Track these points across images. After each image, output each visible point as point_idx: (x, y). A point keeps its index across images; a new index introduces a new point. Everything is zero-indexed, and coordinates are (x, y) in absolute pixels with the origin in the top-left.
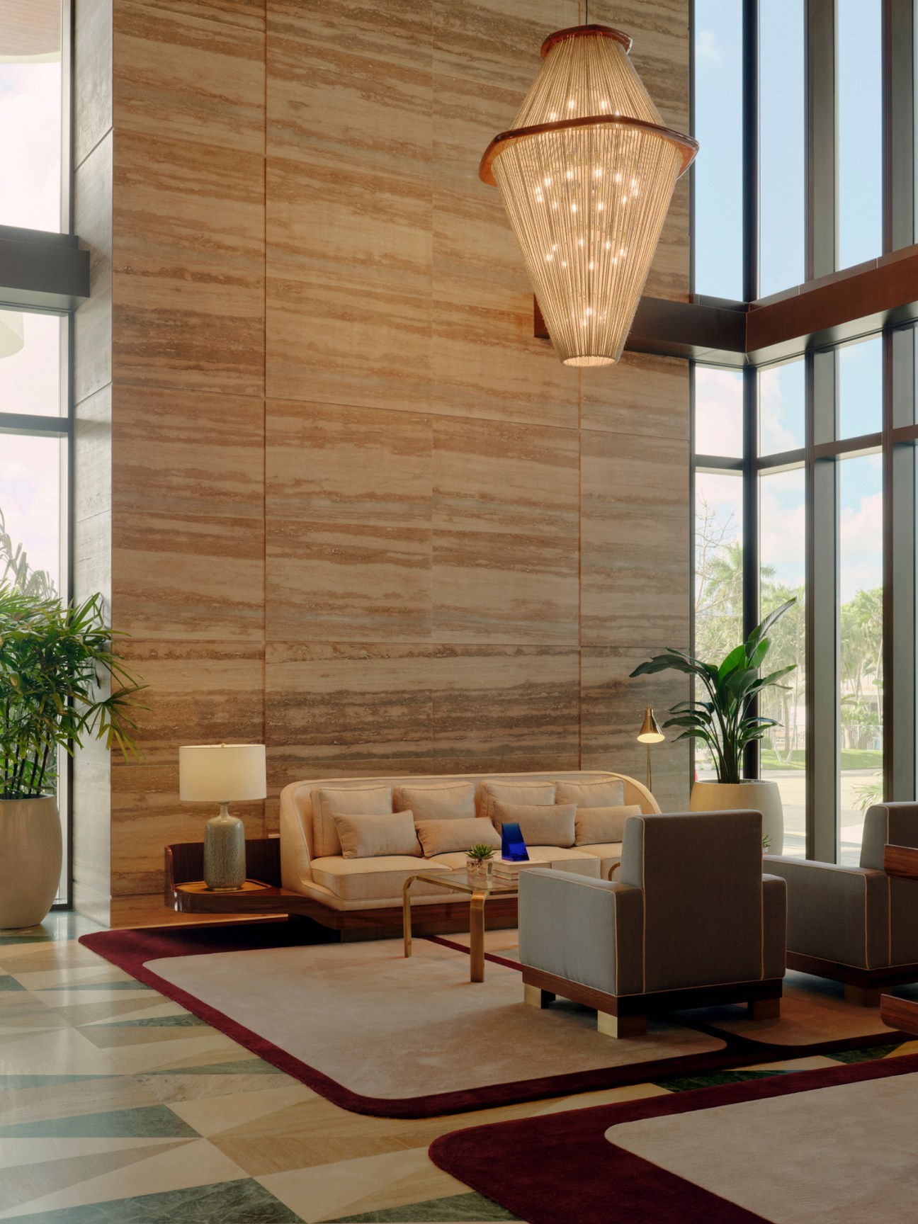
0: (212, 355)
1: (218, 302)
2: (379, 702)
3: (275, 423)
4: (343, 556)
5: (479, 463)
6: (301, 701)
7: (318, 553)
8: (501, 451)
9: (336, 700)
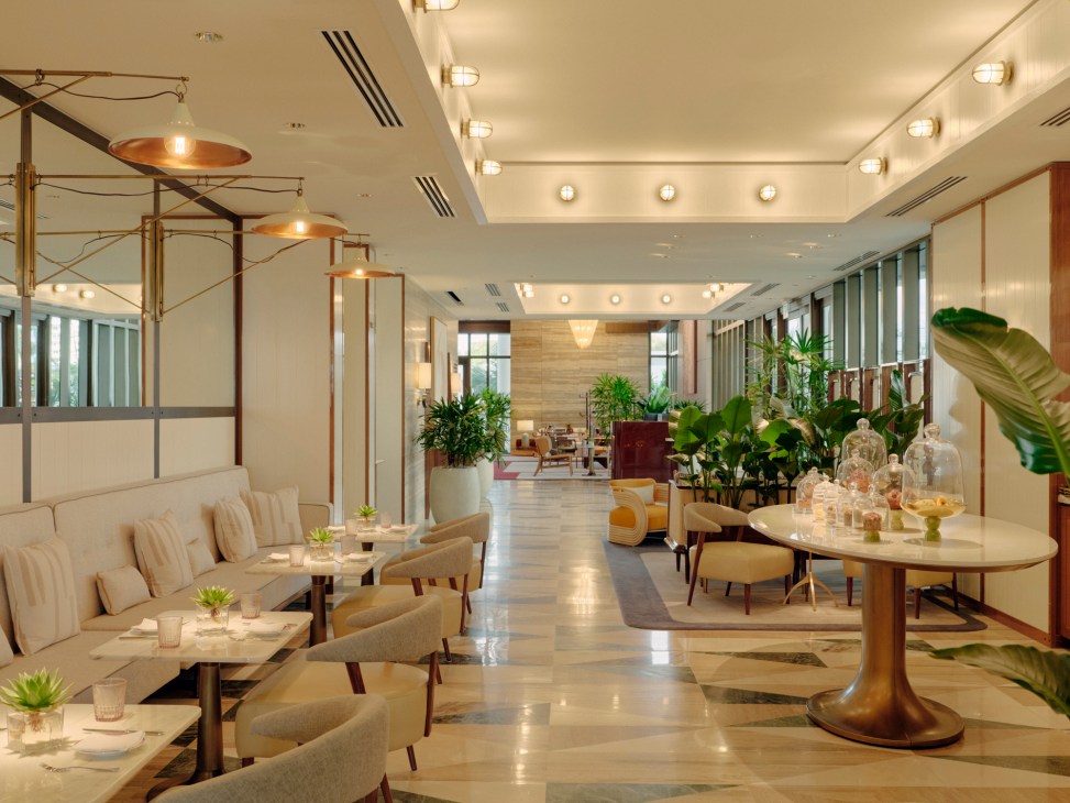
0: (530, 345)
1: (531, 334)
2: (567, 413)
3: (544, 357)
4: (559, 383)
5: (591, 361)
6: (549, 412)
7: (553, 383)
8: (596, 358)
9: (557, 412)
